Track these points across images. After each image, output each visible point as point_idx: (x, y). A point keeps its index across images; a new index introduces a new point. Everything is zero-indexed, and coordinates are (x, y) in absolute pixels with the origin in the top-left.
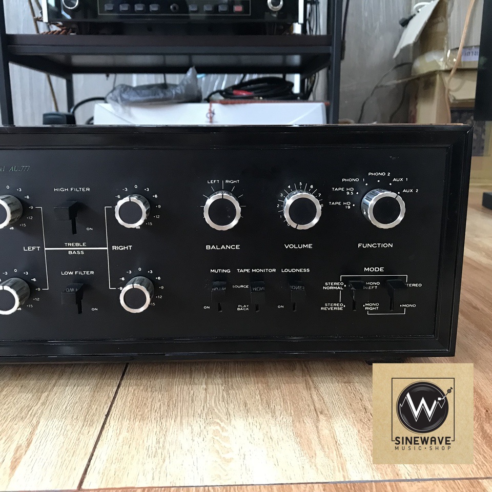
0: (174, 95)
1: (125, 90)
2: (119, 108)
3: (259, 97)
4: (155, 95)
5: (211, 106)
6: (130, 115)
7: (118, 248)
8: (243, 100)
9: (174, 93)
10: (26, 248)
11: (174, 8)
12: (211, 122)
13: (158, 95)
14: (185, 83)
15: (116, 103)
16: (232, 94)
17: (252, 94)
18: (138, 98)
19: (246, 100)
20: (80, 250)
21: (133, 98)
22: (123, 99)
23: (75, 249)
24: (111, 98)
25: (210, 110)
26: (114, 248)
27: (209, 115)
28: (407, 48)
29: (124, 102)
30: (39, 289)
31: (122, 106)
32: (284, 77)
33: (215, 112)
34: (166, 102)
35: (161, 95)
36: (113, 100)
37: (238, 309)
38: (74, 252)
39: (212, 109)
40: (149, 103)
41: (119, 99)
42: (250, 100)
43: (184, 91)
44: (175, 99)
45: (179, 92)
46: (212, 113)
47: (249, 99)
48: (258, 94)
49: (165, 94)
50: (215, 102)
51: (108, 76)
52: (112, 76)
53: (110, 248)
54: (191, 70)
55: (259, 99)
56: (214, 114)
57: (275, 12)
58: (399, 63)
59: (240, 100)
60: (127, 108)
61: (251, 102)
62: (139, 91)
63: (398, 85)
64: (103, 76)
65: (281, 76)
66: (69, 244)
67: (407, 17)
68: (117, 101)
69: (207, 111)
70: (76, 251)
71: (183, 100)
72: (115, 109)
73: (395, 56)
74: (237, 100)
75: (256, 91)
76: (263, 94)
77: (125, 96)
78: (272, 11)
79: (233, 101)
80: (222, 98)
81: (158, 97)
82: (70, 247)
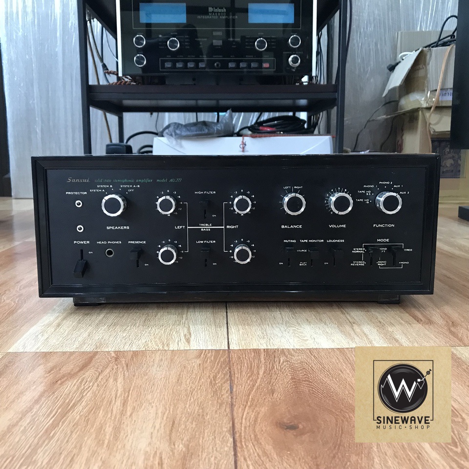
0: (215, 131)
1: (178, 127)
2: (173, 141)
3: (280, 131)
4: (201, 131)
5: (243, 139)
6: (181, 146)
7: (230, 227)
8: (268, 134)
9: (215, 129)
10: (177, 227)
11: (218, 65)
12: (243, 151)
13: (204, 130)
14: (224, 122)
15: (171, 137)
16: (259, 130)
17: (274, 129)
18: (188, 133)
19: (271, 134)
20: (208, 228)
21: (184, 134)
22: (176, 134)
23: (206, 227)
24: (167, 133)
25: (243, 142)
26: (228, 227)
27: (241, 146)
28: (394, 89)
29: (177, 136)
30: (183, 252)
31: (175, 139)
32: (294, 114)
33: (246, 144)
34: (209, 136)
35: (206, 131)
36: (168, 134)
37: (300, 265)
38: (205, 229)
39: (244, 142)
40: (196, 137)
41: (173, 134)
42: (274, 135)
43: (223, 128)
44: (216, 133)
45: (220, 129)
46: (244, 144)
47: (272, 133)
48: (278, 130)
49: (209, 130)
50: (246, 136)
51: (152, 114)
52: (155, 114)
53: (225, 227)
54: (228, 111)
55: (280, 133)
56: (245, 145)
57: (294, 68)
58: (388, 101)
59: (266, 134)
60: (179, 141)
61: (274, 136)
62: (188, 128)
63: (386, 120)
64: (148, 114)
65: (291, 114)
66: (202, 225)
67: (393, 63)
68: (171, 135)
69: (241, 143)
70: (206, 229)
71: (223, 134)
72: (169, 141)
73: (384, 95)
74: (263, 135)
75: (277, 127)
76: (283, 129)
77: (178, 132)
78: (292, 67)
79: (261, 135)
80: (250, 133)
81: (203, 132)
82: (202, 226)
